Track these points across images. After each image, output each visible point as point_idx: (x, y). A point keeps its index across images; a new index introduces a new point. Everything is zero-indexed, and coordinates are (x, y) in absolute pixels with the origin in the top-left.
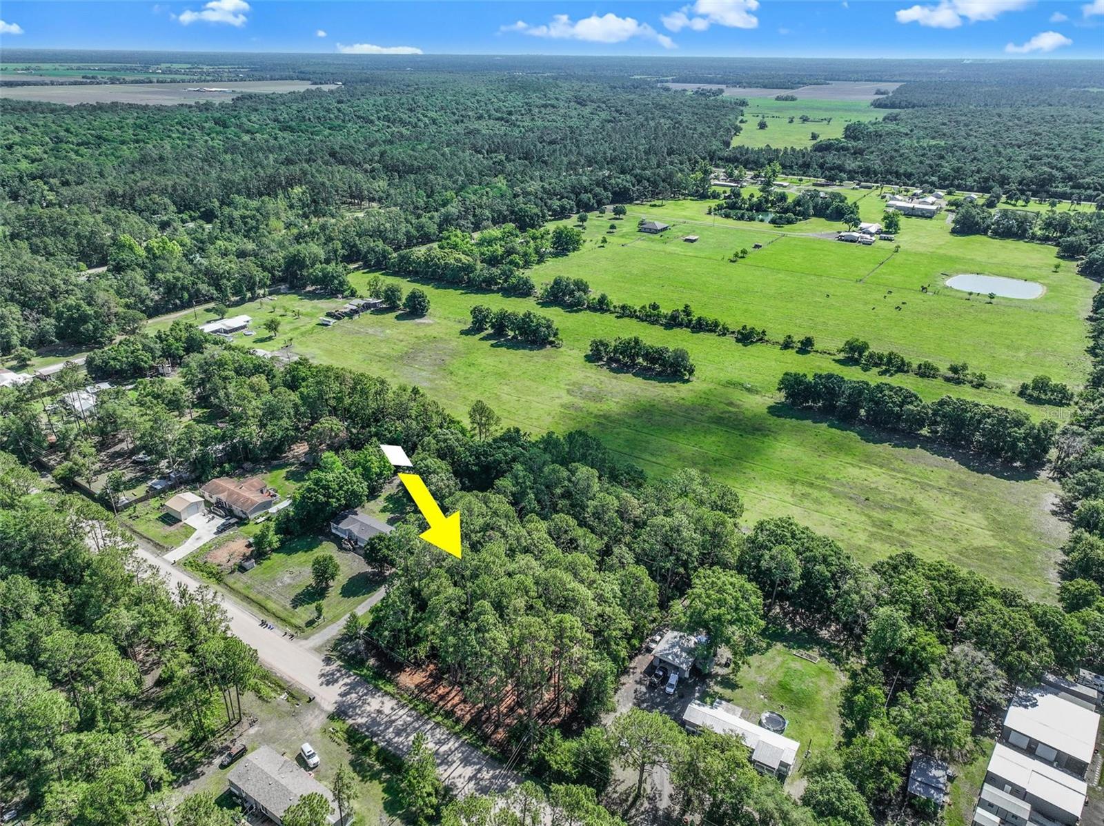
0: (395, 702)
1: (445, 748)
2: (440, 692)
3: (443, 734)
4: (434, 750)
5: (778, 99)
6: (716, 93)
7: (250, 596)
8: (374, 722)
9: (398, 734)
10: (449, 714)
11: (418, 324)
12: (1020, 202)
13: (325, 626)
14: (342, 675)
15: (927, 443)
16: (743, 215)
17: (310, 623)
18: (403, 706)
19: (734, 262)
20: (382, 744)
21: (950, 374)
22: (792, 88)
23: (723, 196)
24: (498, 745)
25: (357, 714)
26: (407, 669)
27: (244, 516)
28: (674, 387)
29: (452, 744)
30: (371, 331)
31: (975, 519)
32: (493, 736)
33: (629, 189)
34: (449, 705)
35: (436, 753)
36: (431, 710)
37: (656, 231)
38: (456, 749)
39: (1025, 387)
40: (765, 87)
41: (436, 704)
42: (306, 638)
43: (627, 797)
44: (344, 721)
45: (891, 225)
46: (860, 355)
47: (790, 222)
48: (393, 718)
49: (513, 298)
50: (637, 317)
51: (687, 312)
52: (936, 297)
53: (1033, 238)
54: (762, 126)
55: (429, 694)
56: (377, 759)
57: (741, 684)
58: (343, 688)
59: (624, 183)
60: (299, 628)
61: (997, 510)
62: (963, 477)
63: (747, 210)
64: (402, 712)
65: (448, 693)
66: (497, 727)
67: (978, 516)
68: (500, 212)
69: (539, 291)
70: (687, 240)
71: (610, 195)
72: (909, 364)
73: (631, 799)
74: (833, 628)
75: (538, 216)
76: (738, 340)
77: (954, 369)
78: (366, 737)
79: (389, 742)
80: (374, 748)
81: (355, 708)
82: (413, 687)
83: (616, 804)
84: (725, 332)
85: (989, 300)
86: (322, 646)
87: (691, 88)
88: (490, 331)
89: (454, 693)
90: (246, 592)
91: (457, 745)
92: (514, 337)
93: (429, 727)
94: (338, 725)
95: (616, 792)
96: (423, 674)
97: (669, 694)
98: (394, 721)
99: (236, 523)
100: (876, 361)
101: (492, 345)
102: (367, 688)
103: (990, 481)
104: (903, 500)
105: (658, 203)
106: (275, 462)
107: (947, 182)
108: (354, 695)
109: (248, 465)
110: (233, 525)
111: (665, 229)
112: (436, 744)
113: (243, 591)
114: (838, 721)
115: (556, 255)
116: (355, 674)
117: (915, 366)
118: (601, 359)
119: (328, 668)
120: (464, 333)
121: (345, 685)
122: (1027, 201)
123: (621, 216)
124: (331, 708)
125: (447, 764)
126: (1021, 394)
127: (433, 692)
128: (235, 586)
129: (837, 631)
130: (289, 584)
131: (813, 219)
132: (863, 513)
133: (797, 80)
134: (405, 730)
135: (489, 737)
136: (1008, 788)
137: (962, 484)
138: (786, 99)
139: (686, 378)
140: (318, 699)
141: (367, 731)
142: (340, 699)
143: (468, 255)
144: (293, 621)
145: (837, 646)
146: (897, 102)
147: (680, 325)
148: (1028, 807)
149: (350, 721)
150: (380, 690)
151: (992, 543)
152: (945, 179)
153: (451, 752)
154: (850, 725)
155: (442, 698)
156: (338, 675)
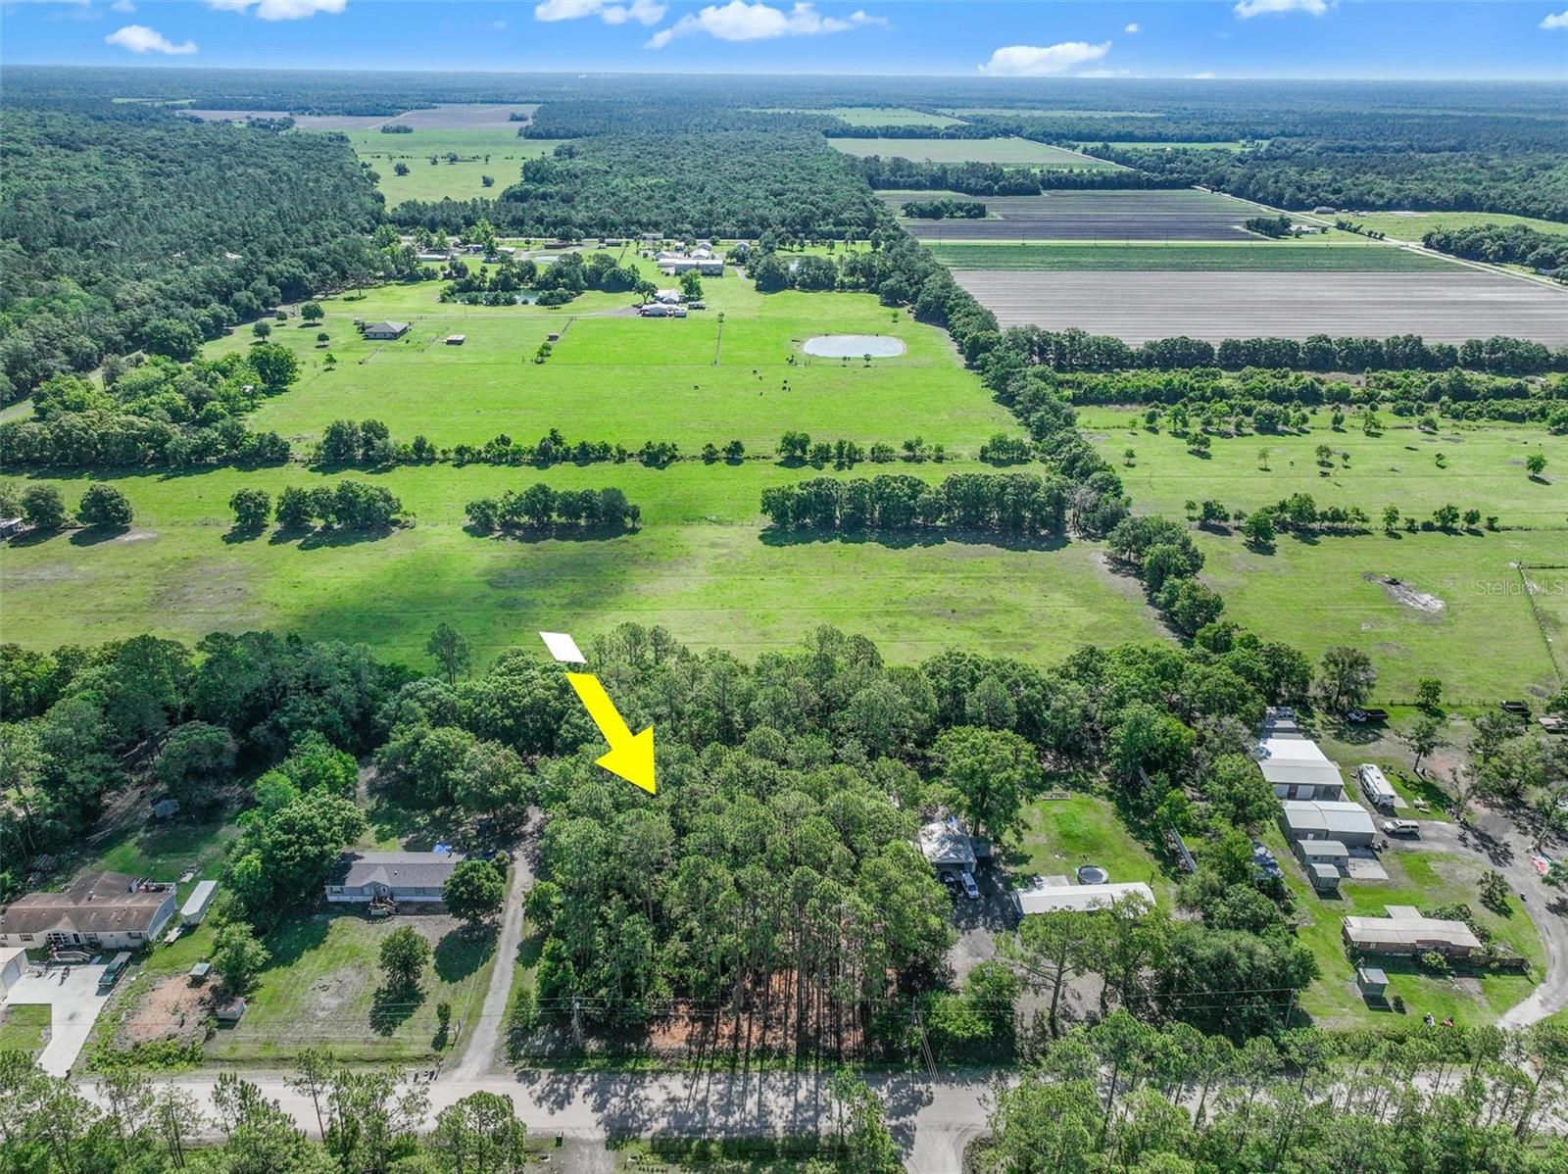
0: (680, 1076)
1: (802, 1095)
2: (727, 1031)
3: (783, 1079)
4: (791, 1105)
5: (385, 130)
6: (288, 124)
7: (287, 1054)
8: (680, 1119)
9: (726, 1111)
10: (764, 1052)
11: (130, 544)
12: (796, 247)
13: (469, 1034)
14: (569, 1084)
15: (950, 533)
16: (496, 298)
17: (440, 1042)
18: (697, 1076)
19: (541, 362)
20: (719, 1136)
21: (905, 453)
22: (392, 115)
23: (441, 275)
24: (857, 1053)
25: (644, 1121)
26: (654, 1028)
27: (136, 943)
28: (625, 541)
29: (806, 1087)
30: (46, 574)
31: (1059, 600)
32: (843, 1047)
33: (301, 278)
34: (753, 1041)
35: (798, 1106)
36: (735, 1060)
37: (395, 336)
38: (817, 1087)
39: (984, 450)
40: (350, 113)
41: (736, 1049)
42: (457, 1065)
43: (1043, 1027)
44: (637, 1140)
45: (692, 291)
46: (804, 452)
47: (565, 300)
48: (699, 1097)
49: (261, 471)
50: (486, 461)
51: (556, 438)
52: (809, 370)
53: (843, 287)
54: (402, 171)
55: (715, 1042)
56: (730, 1157)
57: (1027, 853)
58: (590, 1100)
59: (292, 270)
60: (427, 1058)
61: (1070, 584)
62: (1013, 559)
63: (490, 290)
64: (703, 1084)
65: (738, 1027)
66: (838, 1034)
67: (1058, 595)
68: (108, 340)
69: (298, 451)
70: (450, 342)
71: (278, 290)
72: (860, 451)
73: (1047, 1028)
74: (1050, 757)
75: (188, 336)
76: (647, 464)
77: (909, 447)
78: (689, 1141)
79: (723, 1127)
80: (713, 1147)
81: (633, 1115)
82: (683, 1045)
83: (1039, 1042)
84: (622, 457)
85: (865, 362)
86: (495, 1063)
87: (239, 119)
88: (278, 526)
89: (745, 1025)
90: (271, 1053)
91: (812, 1082)
92: (328, 528)
93: (756, 1081)
94: (631, 1150)
95: (1027, 1030)
96: (681, 1023)
97: (975, 899)
98: (704, 1101)
99: (130, 959)
100: (822, 456)
101: (300, 547)
102: (622, 1081)
103: (1035, 555)
104: (984, 601)
105: (355, 293)
106: (96, 837)
107: (704, 230)
108: (614, 1100)
109: (42, 861)
110: (127, 964)
111: (404, 331)
112: (787, 1095)
113: (263, 1054)
114: (1139, 847)
115: (269, 393)
116: (587, 1072)
117: (867, 452)
118: (492, 530)
119: (537, 1087)
120: (230, 539)
121: (587, 1094)
122: (802, 245)
123: (317, 320)
124: (600, 1134)
125: (823, 1109)
126: (983, 459)
127: (717, 1037)
128: (238, 1054)
129: (1055, 758)
130: (341, 1006)
131: (587, 293)
132: (962, 628)
133: (390, 104)
134: (730, 1103)
135: (839, 1051)
136: (1311, 836)
137: (1017, 567)
138: (398, 131)
139: (630, 526)
140: (569, 1134)
141: (681, 1132)
142: (599, 1116)
143: (141, 415)
144: (405, 1053)
145: (1070, 774)
146: (553, 130)
147: (555, 459)
148: (1339, 843)
149: (646, 1135)
150: (643, 1073)
151: (1095, 618)
152: (700, 226)
153: (813, 1095)
154: (1151, 846)
155: (735, 1037)
156: (562, 1087)
